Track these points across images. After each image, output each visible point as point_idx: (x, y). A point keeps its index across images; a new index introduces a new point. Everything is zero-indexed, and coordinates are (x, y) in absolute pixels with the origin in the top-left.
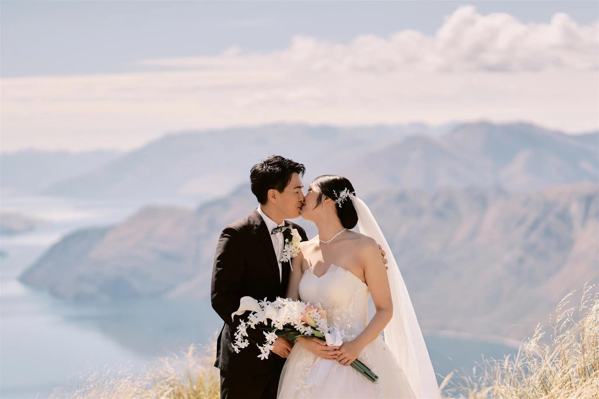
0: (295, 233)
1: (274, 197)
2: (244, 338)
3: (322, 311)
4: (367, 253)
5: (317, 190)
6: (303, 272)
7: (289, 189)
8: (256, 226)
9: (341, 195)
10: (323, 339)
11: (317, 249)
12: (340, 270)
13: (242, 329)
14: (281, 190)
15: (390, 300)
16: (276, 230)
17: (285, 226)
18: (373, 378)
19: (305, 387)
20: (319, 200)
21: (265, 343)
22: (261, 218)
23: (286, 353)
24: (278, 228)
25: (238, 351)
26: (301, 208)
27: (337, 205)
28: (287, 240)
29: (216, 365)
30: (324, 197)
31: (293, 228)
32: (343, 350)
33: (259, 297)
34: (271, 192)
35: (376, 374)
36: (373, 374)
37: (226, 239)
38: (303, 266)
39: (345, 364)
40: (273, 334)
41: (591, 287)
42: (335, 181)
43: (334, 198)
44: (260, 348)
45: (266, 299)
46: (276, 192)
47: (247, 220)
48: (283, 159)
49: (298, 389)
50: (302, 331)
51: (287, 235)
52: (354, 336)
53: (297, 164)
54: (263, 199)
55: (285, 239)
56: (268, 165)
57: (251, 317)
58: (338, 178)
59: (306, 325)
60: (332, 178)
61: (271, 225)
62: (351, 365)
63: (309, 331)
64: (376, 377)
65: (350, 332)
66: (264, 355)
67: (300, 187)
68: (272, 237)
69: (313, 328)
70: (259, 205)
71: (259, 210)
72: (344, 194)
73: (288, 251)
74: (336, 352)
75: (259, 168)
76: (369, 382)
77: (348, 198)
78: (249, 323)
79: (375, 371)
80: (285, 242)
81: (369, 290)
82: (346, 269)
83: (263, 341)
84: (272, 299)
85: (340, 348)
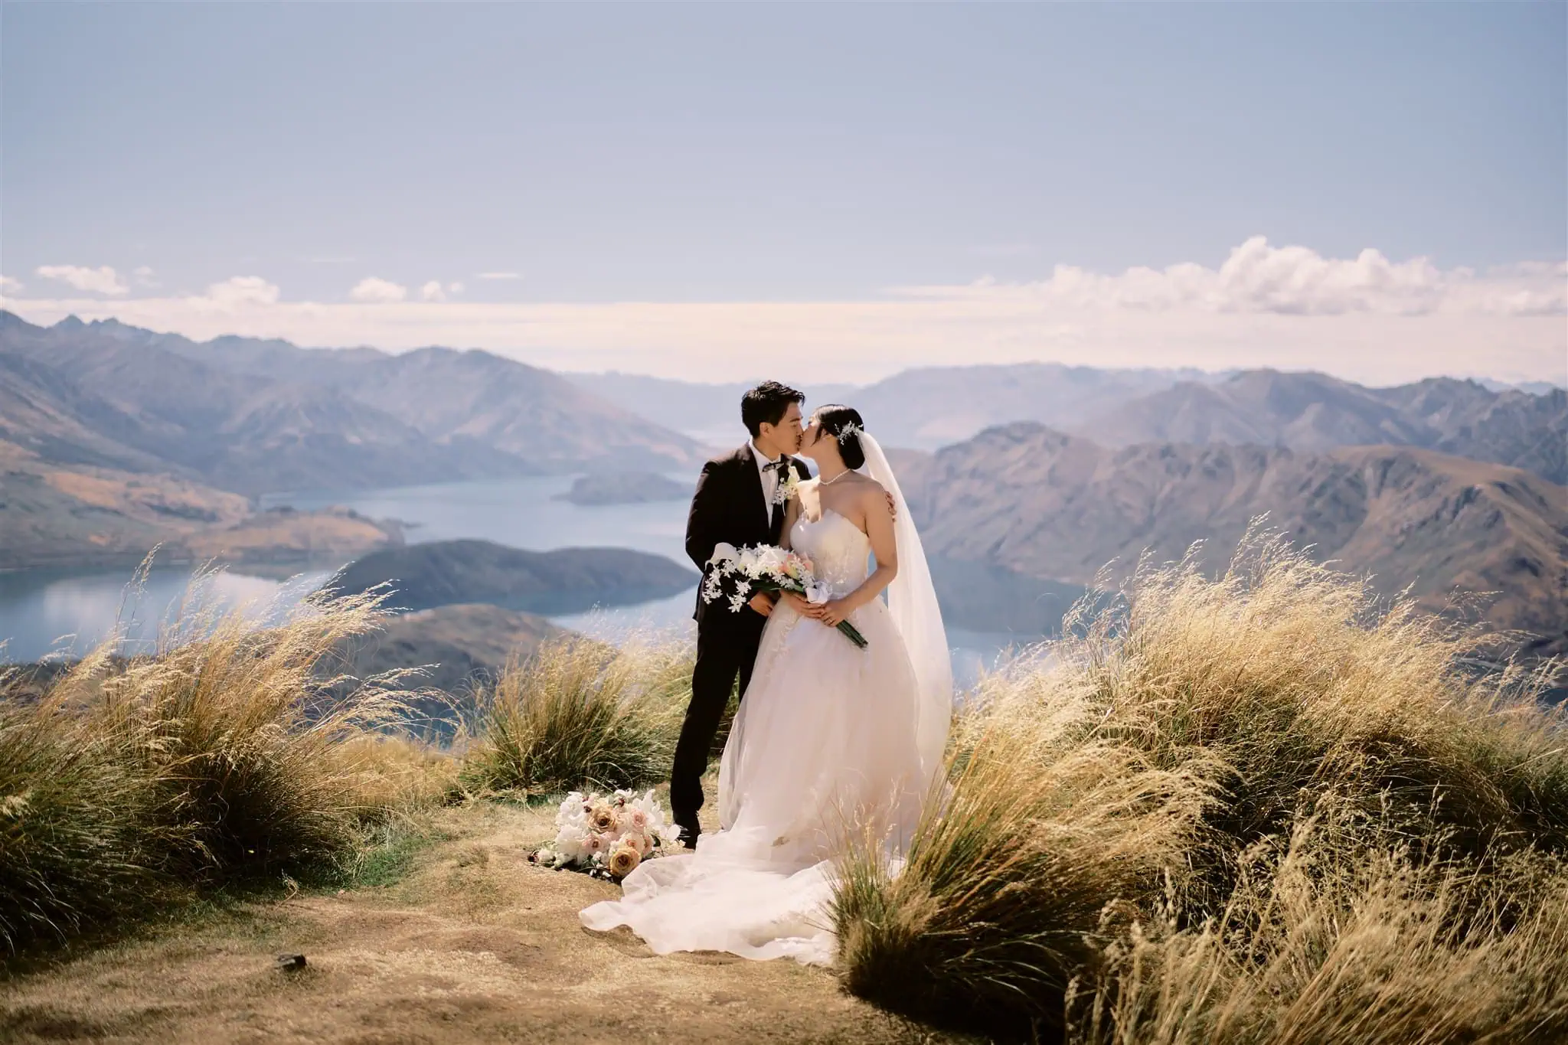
0: (793, 471)
1: (767, 431)
2: (717, 587)
3: (808, 561)
4: (870, 499)
5: (816, 423)
6: (797, 517)
7: (785, 422)
8: (745, 461)
9: (844, 430)
10: (804, 594)
11: (815, 489)
12: (836, 516)
13: (715, 576)
14: (775, 423)
15: (894, 557)
16: (767, 467)
17: (781, 463)
18: (860, 642)
19: (782, 649)
20: (818, 435)
21: (736, 594)
22: (750, 452)
23: (767, 610)
24: (770, 464)
25: (708, 602)
26: (799, 444)
27: (839, 441)
28: (782, 480)
29: (695, 618)
30: (824, 432)
31: (792, 465)
32: (828, 609)
33: (738, 545)
34: (763, 425)
35: (866, 639)
36: (862, 639)
37: (706, 475)
38: (799, 510)
39: (829, 625)
40: (746, 584)
41: (1150, 554)
42: (838, 412)
43: (835, 434)
44: (730, 598)
45: (745, 545)
46: (769, 425)
47: (734, 454)
48: (780, 386)
49: (776, 650)
50: (783, 583)
51: (783, 473)
52: (845, 594)
53: (796, 391)
54: (755, 432)
55: (780, 478)
56: (761, 393)
57: (727, 564)
58: (842, 408)
59: (787, 576)
60: (835, 408)
61: (761, 460)
62: (837, 626)
63: (790, 583)
64: (866, 643)
65: (842, 588)
66: (736, 608)
67: (798, 419)
68: (762, 476)
69: (796, 582)
70: (751, 437)
71: (751, 444)
72: (848, 429)
73: (783, 492)
74: (819, 611)
75: (751, 395)
76: (855, 648)
77: (852, 433)
78: (723, 570)
79: (864, 635)
80: (779, 482)
81: (870, 543)
82: (843, 515)
83: (734, 591)
84: (752, 546)
85: (824, 607)
